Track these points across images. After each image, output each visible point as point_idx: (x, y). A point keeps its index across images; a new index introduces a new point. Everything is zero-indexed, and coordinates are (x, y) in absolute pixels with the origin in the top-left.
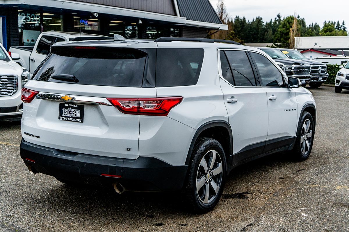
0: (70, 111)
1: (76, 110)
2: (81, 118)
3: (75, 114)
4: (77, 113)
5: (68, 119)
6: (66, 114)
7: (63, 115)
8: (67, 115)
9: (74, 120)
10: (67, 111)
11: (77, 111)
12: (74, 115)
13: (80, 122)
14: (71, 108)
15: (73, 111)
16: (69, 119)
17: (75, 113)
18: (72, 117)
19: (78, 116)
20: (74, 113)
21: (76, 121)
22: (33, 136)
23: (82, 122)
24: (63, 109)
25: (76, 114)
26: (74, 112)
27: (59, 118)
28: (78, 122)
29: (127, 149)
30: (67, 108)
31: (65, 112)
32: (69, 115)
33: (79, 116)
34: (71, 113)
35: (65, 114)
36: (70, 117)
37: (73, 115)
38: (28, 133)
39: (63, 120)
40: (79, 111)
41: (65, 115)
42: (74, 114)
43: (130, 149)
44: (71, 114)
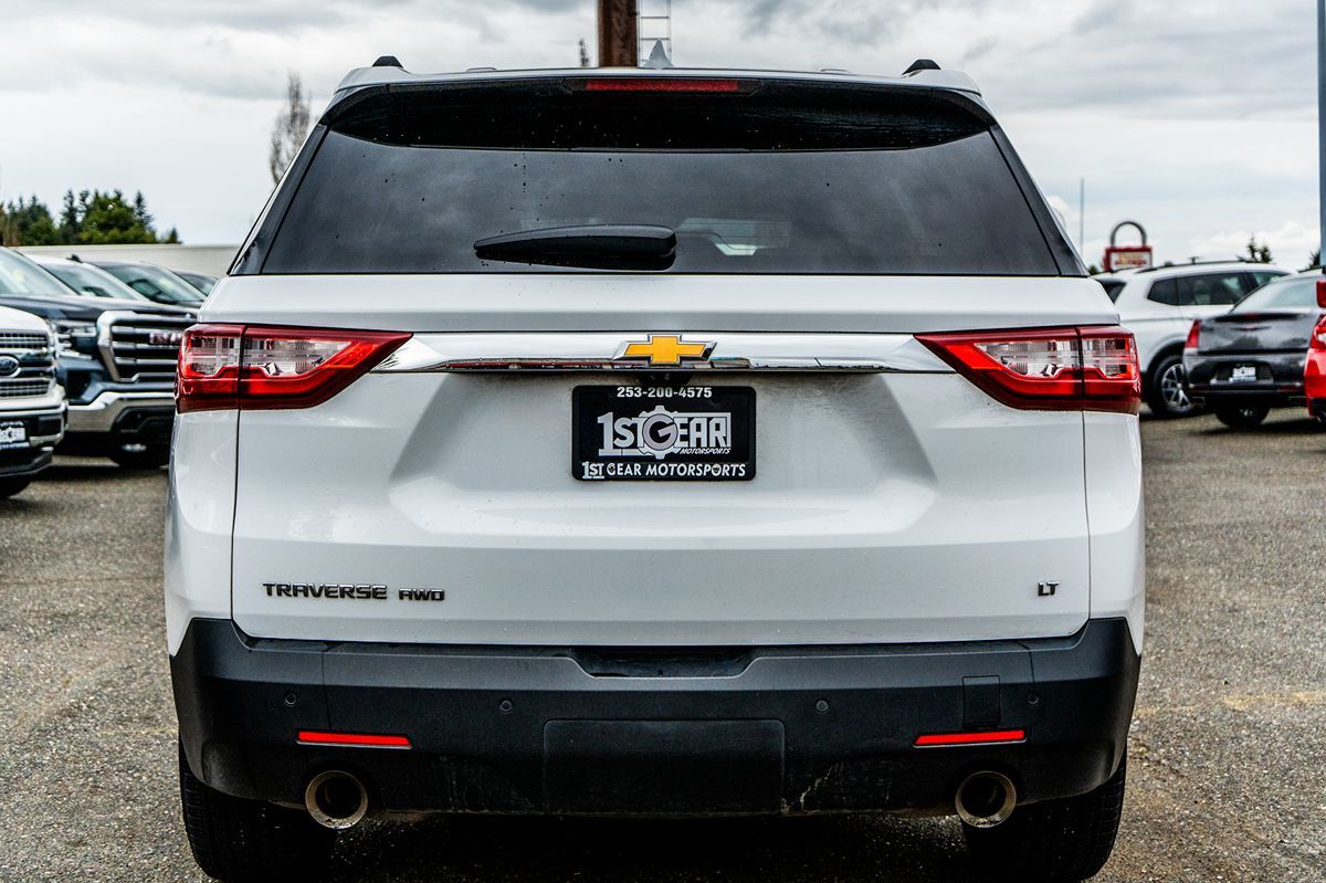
0: (661, 425)
1: (698, 417)
2: (742, 457)
3: (699, 440)
4: (716, 430)
5: (643, 470)
6: (628, 443)
7: (601, 453)
8: (634, 446)
9: (690, 469)
10: (633, 429)
11: (709, 419)
12: (685, 444)
13: (737, 478)
14: (660, 409)
15: (678, 422)
16: (651, 470)
17: (694, 435)
18: (671, 458)
19: (718, 445)
20: (684, 432)
21: (709, 478)
22: (376, 594)
23: (751, 475)
24: (600, 420)
25: (703, 435)
26: (683, 426)
27: (577, 473)
28: (722, 478)
29: (1041, 588)
30: (628, 409)
31: (616, 435)
32: (646, 449)
33: (726, 446)
34: (662, 433)
35: (618, 442)
36: (660, 455)
37: (678, 447)
38: (301, 582)
39: (608, 478)
40: (724, 419)
41: (618, 453)
42: (685, 438)
43: (1052, 590)
44: (659, 439)
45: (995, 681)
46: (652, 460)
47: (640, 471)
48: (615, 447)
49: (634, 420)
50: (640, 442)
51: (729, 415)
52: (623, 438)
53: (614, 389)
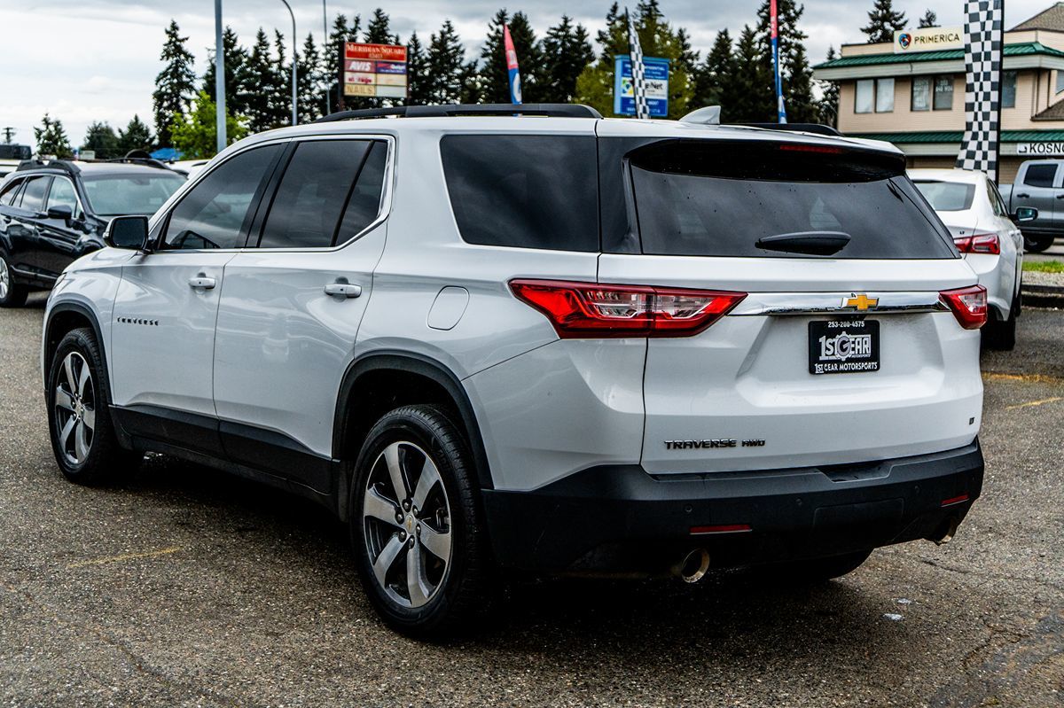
0: (844, 342)
1: (859, 337)
3: (858, 350)
4: (863, 344)
5: (838, 367)
6: (831, 353)
7: (821, 358)
8: (833, 354)
9: (856, 366)
10: (833, 344)
11: (862, 339)
12: (853, 352)
13: (874, 370)
14: (844, 333)
15: (850, 340)
16: (842, 367)
17: (857, 347)
18: (849, 360)
19: (866, 353)
20: (853, 346)
21: (864, 370)
23: (878, 368)
24: (820, 340)
25: (860, 347)
26: (854, 343)
27: (812, 371)
28: (869, 370)
31: (827, 349)
32: (838, 356)
33: (869, 355)
34: (844, 346)
35: (828, 353)
36: (844, 359)
37: (850, 354)
39: (826, 373)
40: (868, 338)
41: (827, 358)
42: (853, 349)
44: (844, 350)
46: (839, 362)
47: (838, 368)
48: (826, 355)
49: (834, 340)
50: (836, 353)
51: (869, 336)
52: (829, 350)
53: (827, 323)
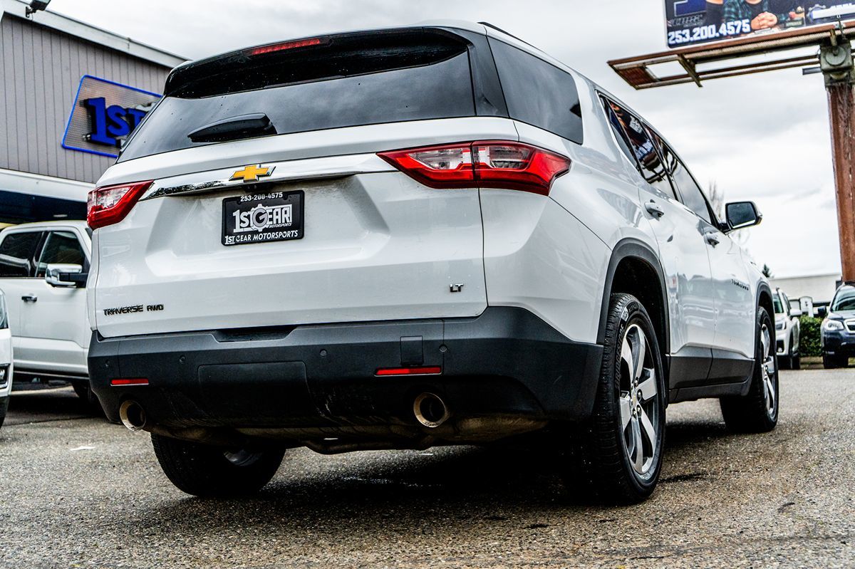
0: (260, 214)
1: (277, 208)
2: (297, 228)
3: (277, 220)
4: (284, 213)
5: (252, 238)
6: (246, 225)
7: (235, 231)
8: (249, 226)
9: (273, 235)
10: (248, 217)
11: (282, 209)
12: (271, 223)
13: (294, 238)
14: (260, 206)
15: (268, 211)
16: (255, 237)
17: (275, 217)
18: (265, 230)
19: (286, 222)
20: (271, 216)
21: (281, 239)
22: (138, 309)
23: (301, 236)
24: (234, 214)
25: (279, 217)
26: (270, 213)
27: (223, 241)
28: (287, 239)
29: (451, 288)
30: (246, 207)
31: (241, 221)
32: (254, 228)
33: (290, 222)
34: (261, 218)
35: (242, 225)
36: (260, 230)
37: (268, 224)
38: (119, 307)
39: (237, 244)
40: (288, 208)
41: (242, 230)
42: (271, 220)
43: (459, 289)
44: (259, 221)
45: (420, 339)
46: (257, 232)
47: (251, 239)
48: (241, 227)
49: (249, 213)
50: (251, 224)
51: (291, 206)
52: (244, 222)
53: (239, 198)
